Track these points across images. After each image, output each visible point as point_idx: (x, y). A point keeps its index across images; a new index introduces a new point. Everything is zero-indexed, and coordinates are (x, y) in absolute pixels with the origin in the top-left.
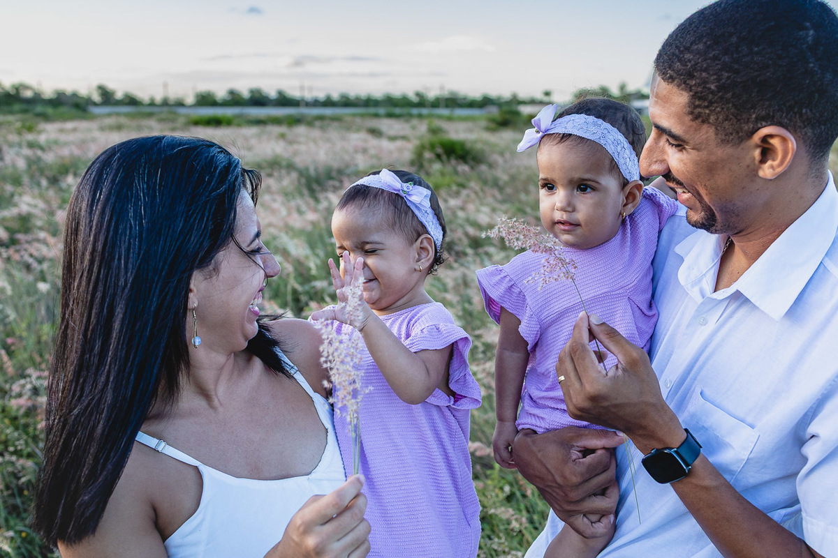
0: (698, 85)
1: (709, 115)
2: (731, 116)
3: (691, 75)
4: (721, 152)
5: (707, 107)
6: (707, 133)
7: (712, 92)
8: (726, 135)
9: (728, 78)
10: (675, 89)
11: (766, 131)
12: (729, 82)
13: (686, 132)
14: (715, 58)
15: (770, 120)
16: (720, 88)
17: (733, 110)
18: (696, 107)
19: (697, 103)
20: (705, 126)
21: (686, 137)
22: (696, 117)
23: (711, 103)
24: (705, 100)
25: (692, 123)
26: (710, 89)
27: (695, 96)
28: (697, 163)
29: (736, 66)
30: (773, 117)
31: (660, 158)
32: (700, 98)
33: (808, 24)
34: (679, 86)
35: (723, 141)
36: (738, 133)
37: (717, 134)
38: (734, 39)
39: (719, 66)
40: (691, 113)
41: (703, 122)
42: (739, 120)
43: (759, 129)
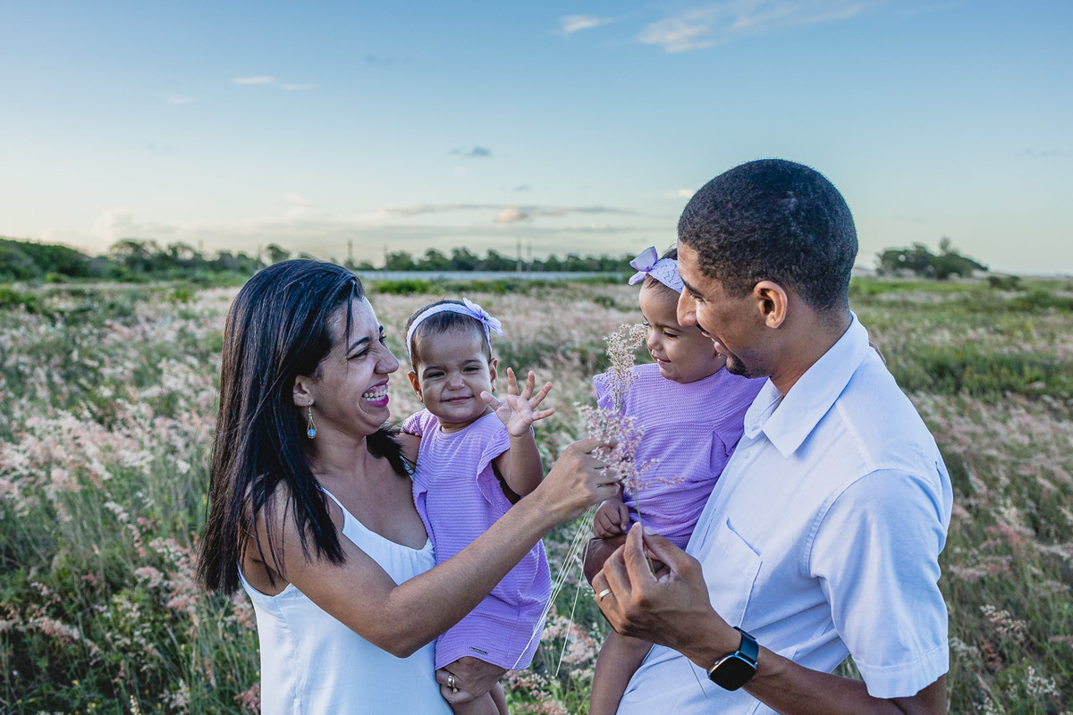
0: (703, 244)
1: (715, 271)
2: (732, 273)
3: (698, 237)
4: (730, 304)
5: (713, 264)
6: (716, 287)
7: (715, 251)
8: (732, 289)
9: (725, 239)
10: (689, 249)
11: (762, 285)
12: (726, 242)
13: (700, 285)
14: (716, 221)
15: (763, 275)
16: (721, 247)
17: (733, 267)
18: (705, 263)
19: (705, 260)
20: (714, 280)
21: (701, 290)
22: (706, 273)
23: (715, 261)
24: (710, 257)
25: (703, 278)
26: (712, 248)
27: (702, 254)
28: (712, 314)
29: (731, 229)
30: (766, 273)
31: (692, 310)
32: (707, 256)
33: (791, 193)
34: (690, 245)
35: (730, 294)
36: (741, 287)
37: (724, 288)
38: (730, 205)
39: (718, 229)
40: (702, 269)
41: (712, 277)
42: (739, 276)
43: (757, 283)
